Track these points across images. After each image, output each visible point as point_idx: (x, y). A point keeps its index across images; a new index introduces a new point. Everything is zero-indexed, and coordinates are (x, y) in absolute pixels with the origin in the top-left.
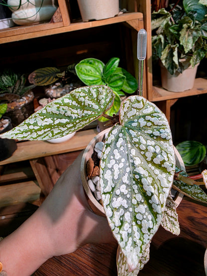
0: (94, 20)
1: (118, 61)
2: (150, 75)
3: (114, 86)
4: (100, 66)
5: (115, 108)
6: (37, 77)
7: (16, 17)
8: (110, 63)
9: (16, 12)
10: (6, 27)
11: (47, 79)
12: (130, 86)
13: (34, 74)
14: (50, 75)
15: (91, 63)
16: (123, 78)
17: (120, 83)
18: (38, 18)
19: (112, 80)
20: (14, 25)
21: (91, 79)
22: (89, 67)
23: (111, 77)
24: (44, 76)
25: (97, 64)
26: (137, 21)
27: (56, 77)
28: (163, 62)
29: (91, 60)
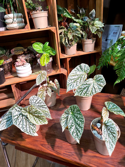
0: (40, 29)
1: (48, 43)
2: (60, 48)
3: (47, 52)
4: (42, 45)
5: (48, 60)
6: (15, 51)
7: (9, 27)
8: (45, 44)
9: (9, 25)
10: (4, 30)
11: (19, 52)
12: (53, 53)
13: (13, 50)
14: (20, 50)
15: (38, 44)
16: (50, 49)
17: (49, 51)
18: (18, 27)
19: (46, 50)
20: (7, 29)
21: (38, 50)
22: (37, 46)
23: (46, 49)
24: (18, 50)
25: (40, 44)
26: (54, 30)
27: (23, 51)
28: (63, 43)
29: (38, 43)
